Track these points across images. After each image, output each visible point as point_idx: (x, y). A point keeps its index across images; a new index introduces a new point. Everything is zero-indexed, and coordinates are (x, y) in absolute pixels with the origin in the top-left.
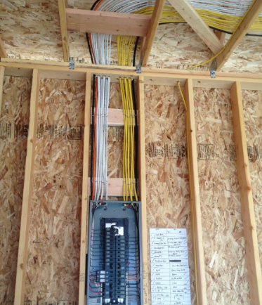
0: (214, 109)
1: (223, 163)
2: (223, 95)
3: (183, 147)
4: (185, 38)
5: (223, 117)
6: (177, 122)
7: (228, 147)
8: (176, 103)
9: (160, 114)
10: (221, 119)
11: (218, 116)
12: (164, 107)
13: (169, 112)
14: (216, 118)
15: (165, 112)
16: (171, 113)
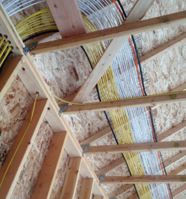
0: (40, 138)
1: (23, 193)
2: (49, 133)
3: (5, 152)
4: (64, 71)
5: (42, 150)
6: (14, 124)
7: (32, 180)
8: (23, 106)
9: (8, 103)
10: (40, 150)
11: (40, 146)
12: (14, 100)
13: (14, 109)
14: (38, 146)
15: (12, 105)
16: (15, 111)
